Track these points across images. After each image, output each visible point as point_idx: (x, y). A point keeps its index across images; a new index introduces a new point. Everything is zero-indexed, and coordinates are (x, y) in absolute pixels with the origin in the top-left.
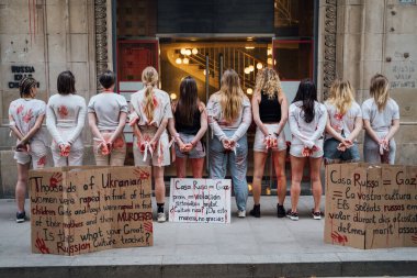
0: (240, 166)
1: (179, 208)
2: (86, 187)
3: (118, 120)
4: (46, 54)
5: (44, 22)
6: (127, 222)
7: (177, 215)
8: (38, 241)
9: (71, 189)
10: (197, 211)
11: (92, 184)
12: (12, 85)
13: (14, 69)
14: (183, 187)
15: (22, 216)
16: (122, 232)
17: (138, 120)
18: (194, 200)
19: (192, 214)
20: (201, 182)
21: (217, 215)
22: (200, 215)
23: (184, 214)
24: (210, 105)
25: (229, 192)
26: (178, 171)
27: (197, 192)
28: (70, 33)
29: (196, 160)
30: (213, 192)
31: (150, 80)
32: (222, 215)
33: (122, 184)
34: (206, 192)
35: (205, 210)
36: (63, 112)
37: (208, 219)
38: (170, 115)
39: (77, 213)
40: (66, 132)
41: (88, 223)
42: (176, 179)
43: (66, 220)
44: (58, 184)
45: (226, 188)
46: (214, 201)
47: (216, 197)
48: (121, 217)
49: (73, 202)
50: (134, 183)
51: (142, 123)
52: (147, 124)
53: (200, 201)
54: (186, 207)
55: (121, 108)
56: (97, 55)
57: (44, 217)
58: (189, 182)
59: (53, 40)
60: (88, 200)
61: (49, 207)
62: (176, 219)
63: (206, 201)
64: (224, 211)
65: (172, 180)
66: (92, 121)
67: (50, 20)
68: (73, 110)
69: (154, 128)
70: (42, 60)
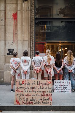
0: (73, 77)
1: (56, 88)
2: (32, 84)
3: (40, 64)
4: (17, 46)
5: (17, 38)
6: (44, 97)
7: (56, 90)
8: (17, 101)
9: (28, 84)
10: (62, 89)
11: (34, 84)
12: (8, 54)
13: (9, 50)
14: (58, 83)
15: (13, 90)
16: (43, 100)
17: (46, 64)
18: (61, 86)
19: (60, 90)
20: (62, 81)
21: (67, 91)
22: (62, 90)
23: (58, 90)
24: (64, 60)
25: (71, 84)
26: (56, 78)
27: (61, 84)
28: (24, 40)
29: (61, 75)
30: (66, 84)
31: (48, 53)
32: (69, 91)
33: (43, 84)
34: (64, 84)
35: (64, 89)
36: (25, 61)
37: (65, 92)
38: (54, 63)
39: (29, 92)
40: (26, 67)
41: (33, 95)
42: (55, 80)
43: (26, 93)
44: (24, 83)
45: (70, 83)
46: (66, 87)
47: (67, 86)
48: (42, 95)
49: (28, 88)
50: (46, 84)
51: (47, 65)
52: (48, 65)
53: (63, 87)
54: (58, 88)
55: (41, 60)
56: (31, 46)
57: (19, 93)
58: (59, 81)
59: (19, 42)
60: (33, 88)
61: (21, 90)
62: (56, 92)
63: (64, 87)
64: (69, 89)
65: (54, 80)
66: (33, 64)
67: (19, 37)
68: (27, 61)
69: (50, 66)
70: (16, 47)
